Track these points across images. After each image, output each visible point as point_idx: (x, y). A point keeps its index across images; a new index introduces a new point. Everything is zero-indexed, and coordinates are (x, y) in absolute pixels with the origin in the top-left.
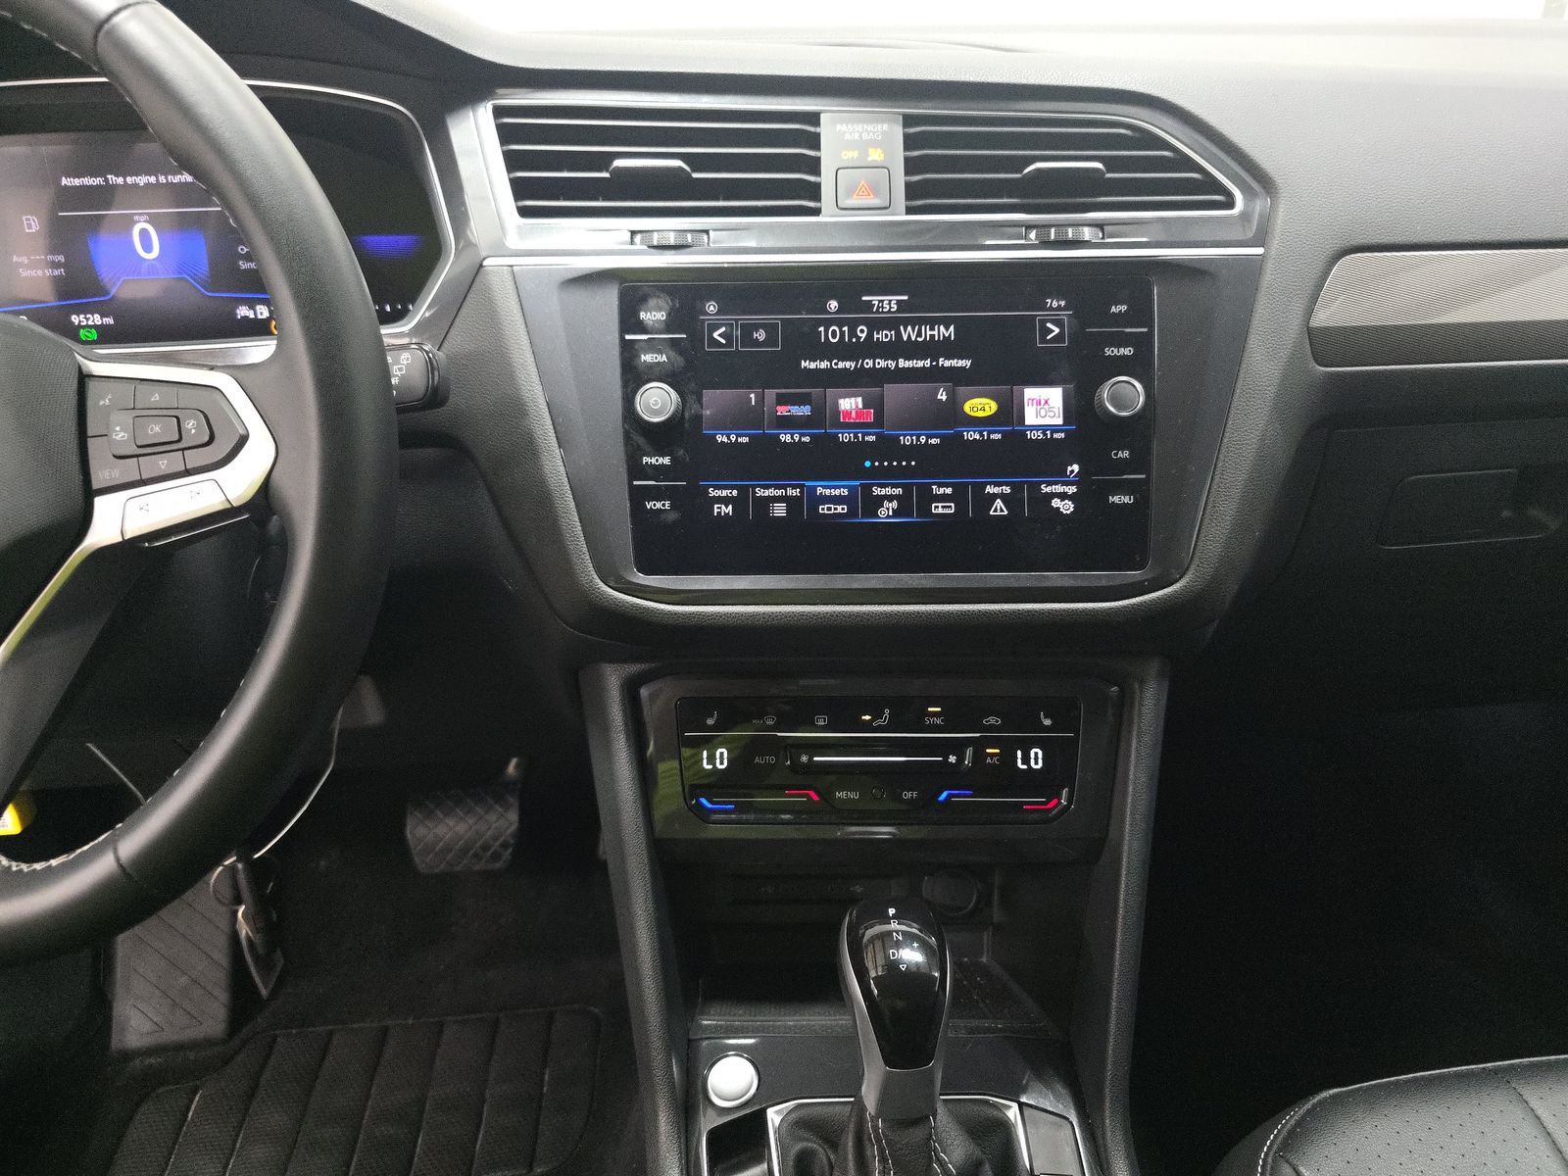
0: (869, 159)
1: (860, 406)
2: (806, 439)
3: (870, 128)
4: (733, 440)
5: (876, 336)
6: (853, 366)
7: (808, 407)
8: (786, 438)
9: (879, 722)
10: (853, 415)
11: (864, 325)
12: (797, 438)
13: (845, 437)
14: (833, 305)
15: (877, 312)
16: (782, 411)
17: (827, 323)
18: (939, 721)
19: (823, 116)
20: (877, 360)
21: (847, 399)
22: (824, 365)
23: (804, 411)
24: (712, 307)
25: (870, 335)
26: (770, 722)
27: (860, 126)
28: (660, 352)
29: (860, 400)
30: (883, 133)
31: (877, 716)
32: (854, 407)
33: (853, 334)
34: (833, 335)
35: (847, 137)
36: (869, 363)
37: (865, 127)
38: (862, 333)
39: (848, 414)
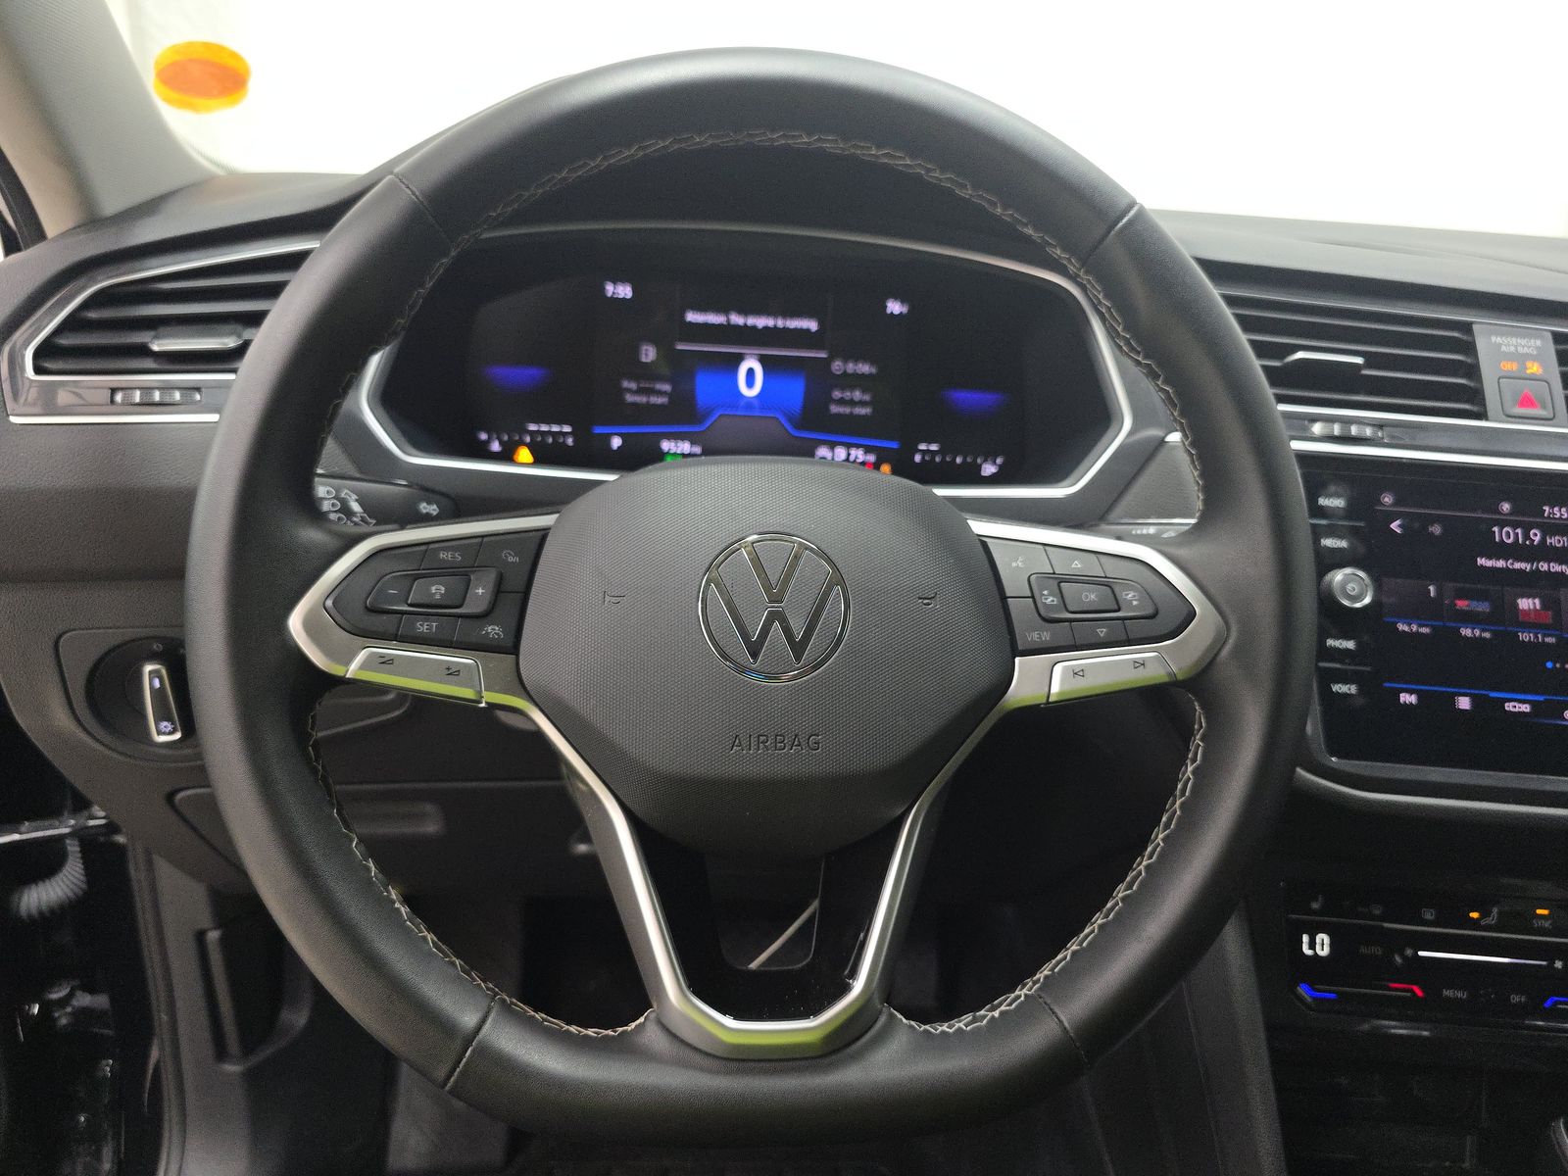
0: (1529, 371)
1: (1538, 607)
2: (1487, 635)
3: (1524, 342)
4: (1414, 630)
5: (1549, 541)
6: (1528, 568)
7: (1487, 604)
8: (1466, 632)
9: (1489, 921)
10: (1532, 616)
11: (1537, 528)
12: (1477, 633)
13: (1525, 636)
14: (1506, 507)
15: (1549, 517)
16: (1462, 604)
17: (1502, 524)
18: (1547, 924)
19: (1475, 327)
20: (1551, 564)
21: (1524, 600)
22: (1501, 564)
23: (1483, 607)
24: (1387, 499)
25: (1543, 540)
26: (1377, 912)
27: (1514, 339)
28: (1341, 537)
29: (1537, 601)
30: (1537, 348)
31: (1484, 914)
32: (1532, 607)
33: (1527, 536)
34: (1506, 535)
35: (1504, 348)
36: (1544, 566)
37: (1519, 341)
38: (1536, 536)
39: (1526, 613)
